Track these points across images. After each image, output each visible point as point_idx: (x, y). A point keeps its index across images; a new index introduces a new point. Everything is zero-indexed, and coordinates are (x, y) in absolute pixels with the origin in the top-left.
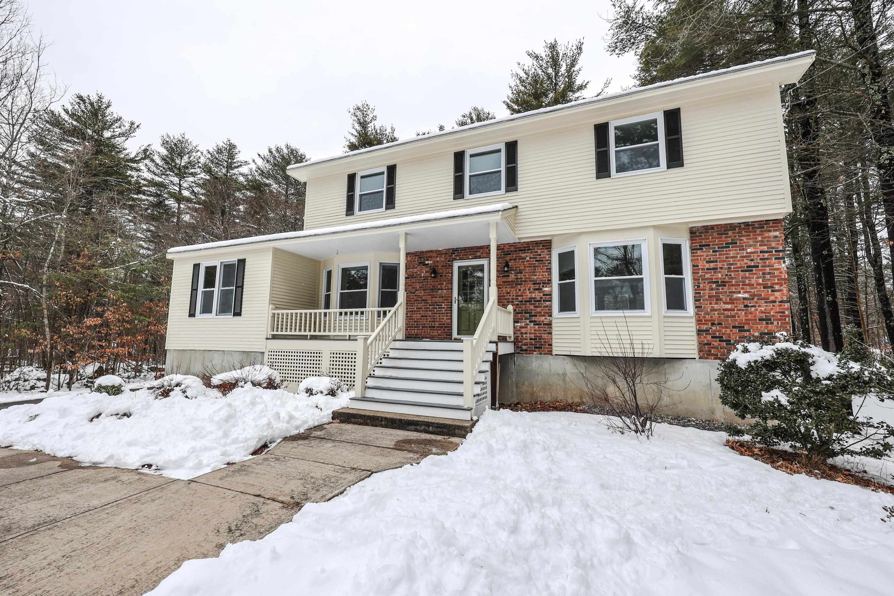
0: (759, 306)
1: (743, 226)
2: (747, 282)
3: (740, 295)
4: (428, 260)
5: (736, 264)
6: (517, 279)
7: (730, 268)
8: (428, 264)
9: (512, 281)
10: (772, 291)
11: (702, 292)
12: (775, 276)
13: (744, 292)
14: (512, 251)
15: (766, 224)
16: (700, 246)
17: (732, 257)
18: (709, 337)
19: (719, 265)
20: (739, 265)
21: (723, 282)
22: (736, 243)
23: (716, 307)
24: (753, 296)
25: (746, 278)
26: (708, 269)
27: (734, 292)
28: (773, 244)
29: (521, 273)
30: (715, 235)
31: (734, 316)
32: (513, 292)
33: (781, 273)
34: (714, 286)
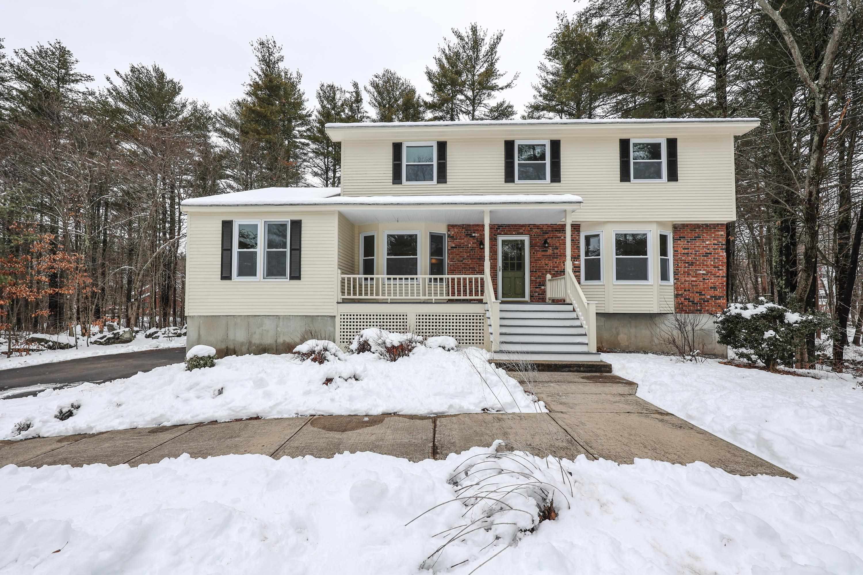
0: (711, 279)
1: (704, 226)
2: (705, 264)
3: (701, 272)
4: (474, 233)
5: (699, 251)
6: (554, 253)
7: (696, 254)
8: (475, 236)
9: (549, 255)
10: (718, 270)
11: (680, 269)
12: (720, 261)
13: (704, 270)
14: (549, 231)
15: (717, 226)
16: (680, 237)
17: (698, 247)
18: (683, 299)
19: (690, 251)
20: (701, 252)
21: (692, 263)
22: (700, 237)
23: (687, 279)
24: (708, 272)
25: (705, 261)
26: (683, 254)
27: (698, 270)
28: (720, 240)
29: (557, 249)
30: (689, 231)
31: (697, 286)
32: (551, 264)
33: (723, 258)
34: (687, 265)
